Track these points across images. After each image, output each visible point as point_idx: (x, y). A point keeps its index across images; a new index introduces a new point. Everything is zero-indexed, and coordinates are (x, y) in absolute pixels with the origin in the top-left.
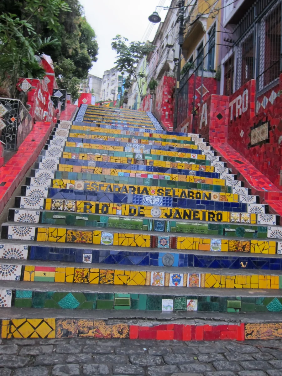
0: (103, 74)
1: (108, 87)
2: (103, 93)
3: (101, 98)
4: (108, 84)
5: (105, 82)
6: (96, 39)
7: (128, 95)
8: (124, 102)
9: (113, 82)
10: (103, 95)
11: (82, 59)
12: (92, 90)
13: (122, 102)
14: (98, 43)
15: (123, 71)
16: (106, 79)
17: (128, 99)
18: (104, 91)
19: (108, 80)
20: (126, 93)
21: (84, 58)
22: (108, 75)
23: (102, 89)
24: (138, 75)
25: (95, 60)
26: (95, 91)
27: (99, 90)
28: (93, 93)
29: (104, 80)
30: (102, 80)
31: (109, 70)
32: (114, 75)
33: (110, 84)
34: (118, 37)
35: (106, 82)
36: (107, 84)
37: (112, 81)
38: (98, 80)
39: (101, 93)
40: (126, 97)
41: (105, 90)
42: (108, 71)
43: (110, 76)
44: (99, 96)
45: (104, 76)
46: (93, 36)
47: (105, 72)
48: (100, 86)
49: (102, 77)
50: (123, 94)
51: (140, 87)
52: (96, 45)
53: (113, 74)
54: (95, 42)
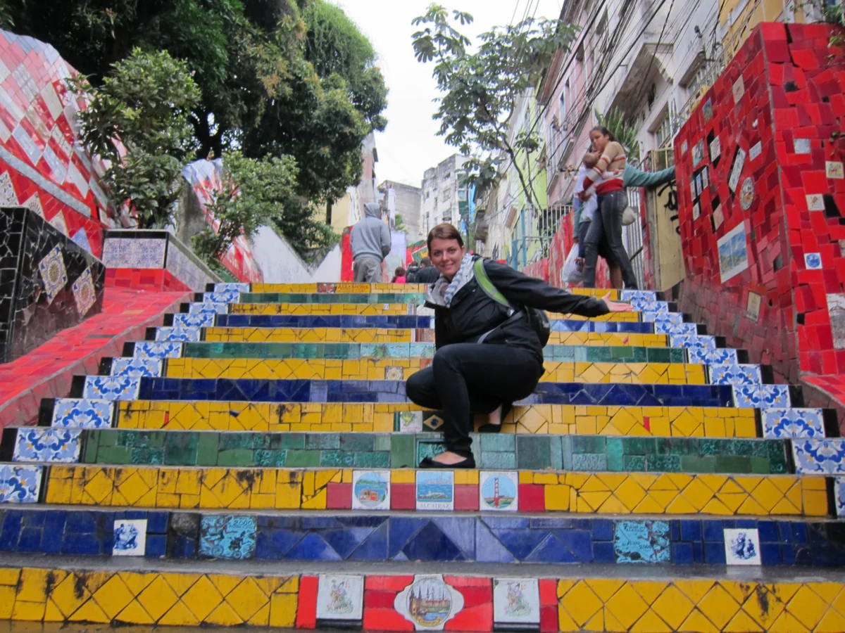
0: (422, 178)
1: (435, 208)
2: (426, 221)
3: (421, 234)
4: (436, 199)
5: (428, 195)
6: (376, 64)
7: (487, 217)
8: (477, 239)
9: (447, 193)
10: (426, 226)
11: (328, 119)
12: (397, 217)
13: (471, 238)
14: (382, 72)
15: (464, 141)
16: (431, 189)
17: (487, 228)
18: (428, 216)
19: (435, 189)
20: (481, 214)
21: (337, 114)
22: (435, 178)
23: (423, 212)
24: (518, 144)
25: (380, 126)
26: (405, 218)
27: (417, 216)
28: (402, 225)
29: (426, 192)
30: (419, 193)
31: (435, 166)
32: (448, 176)
33: (441, 198)
34: (435, 14)
35: (430, 196)
36: (433, 200)
37: (445, 192)
38: (411, 192)
39: (421, 221)
40: (482, 224)
41: (430, 215)
42: (433, 169)
43: (439, 181)
44: (416, 230)
45: (424, 182)
46: (368, 54)
47: (425, 173)
48: (417, 206)
49: (419, 186)
50: (472, 216)
51: (527, 183)
52: (377, 79)
53: (447, 173)
54: (374, 70)
